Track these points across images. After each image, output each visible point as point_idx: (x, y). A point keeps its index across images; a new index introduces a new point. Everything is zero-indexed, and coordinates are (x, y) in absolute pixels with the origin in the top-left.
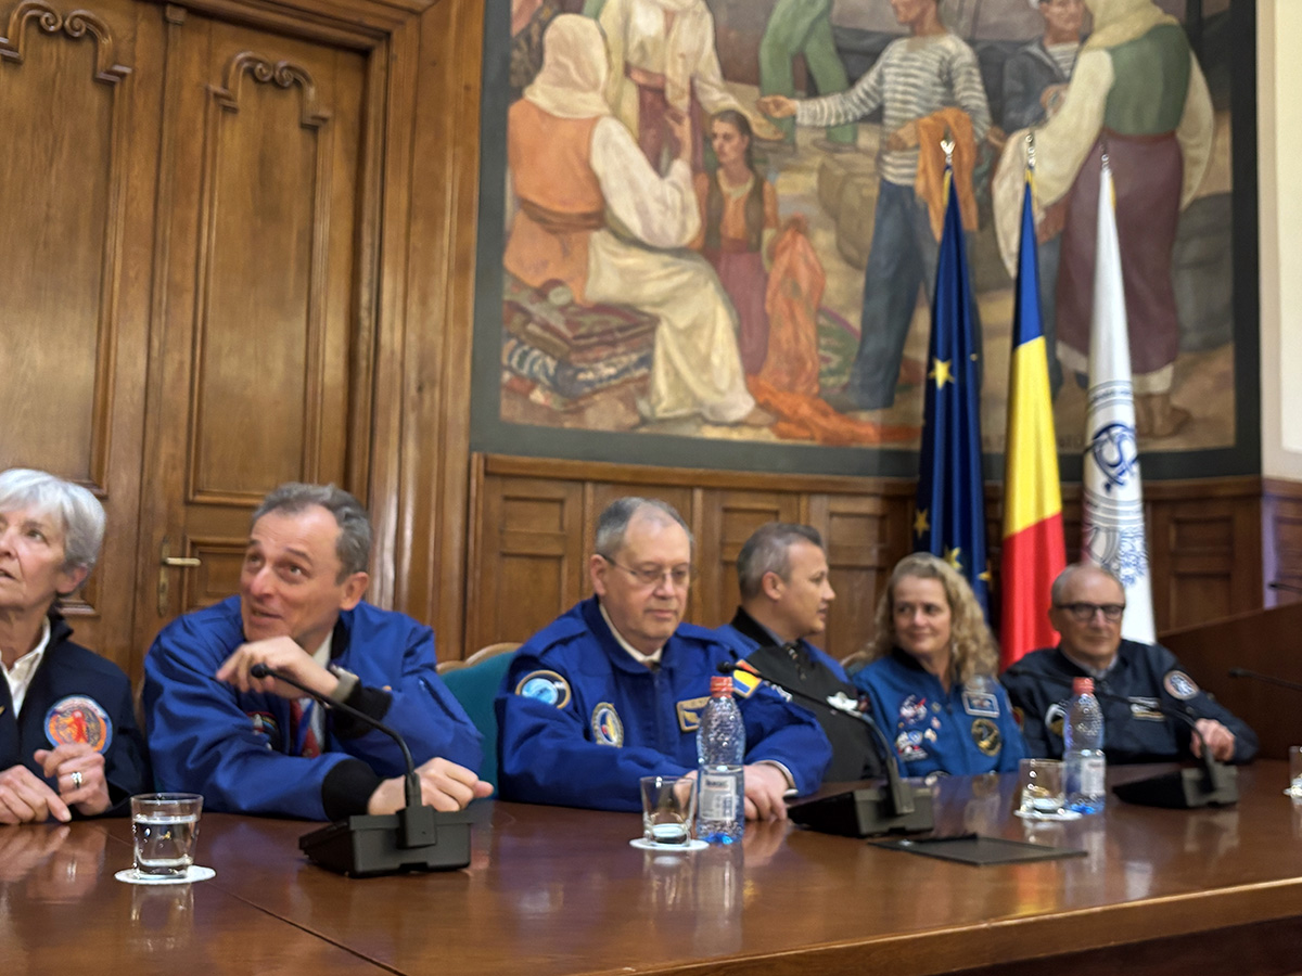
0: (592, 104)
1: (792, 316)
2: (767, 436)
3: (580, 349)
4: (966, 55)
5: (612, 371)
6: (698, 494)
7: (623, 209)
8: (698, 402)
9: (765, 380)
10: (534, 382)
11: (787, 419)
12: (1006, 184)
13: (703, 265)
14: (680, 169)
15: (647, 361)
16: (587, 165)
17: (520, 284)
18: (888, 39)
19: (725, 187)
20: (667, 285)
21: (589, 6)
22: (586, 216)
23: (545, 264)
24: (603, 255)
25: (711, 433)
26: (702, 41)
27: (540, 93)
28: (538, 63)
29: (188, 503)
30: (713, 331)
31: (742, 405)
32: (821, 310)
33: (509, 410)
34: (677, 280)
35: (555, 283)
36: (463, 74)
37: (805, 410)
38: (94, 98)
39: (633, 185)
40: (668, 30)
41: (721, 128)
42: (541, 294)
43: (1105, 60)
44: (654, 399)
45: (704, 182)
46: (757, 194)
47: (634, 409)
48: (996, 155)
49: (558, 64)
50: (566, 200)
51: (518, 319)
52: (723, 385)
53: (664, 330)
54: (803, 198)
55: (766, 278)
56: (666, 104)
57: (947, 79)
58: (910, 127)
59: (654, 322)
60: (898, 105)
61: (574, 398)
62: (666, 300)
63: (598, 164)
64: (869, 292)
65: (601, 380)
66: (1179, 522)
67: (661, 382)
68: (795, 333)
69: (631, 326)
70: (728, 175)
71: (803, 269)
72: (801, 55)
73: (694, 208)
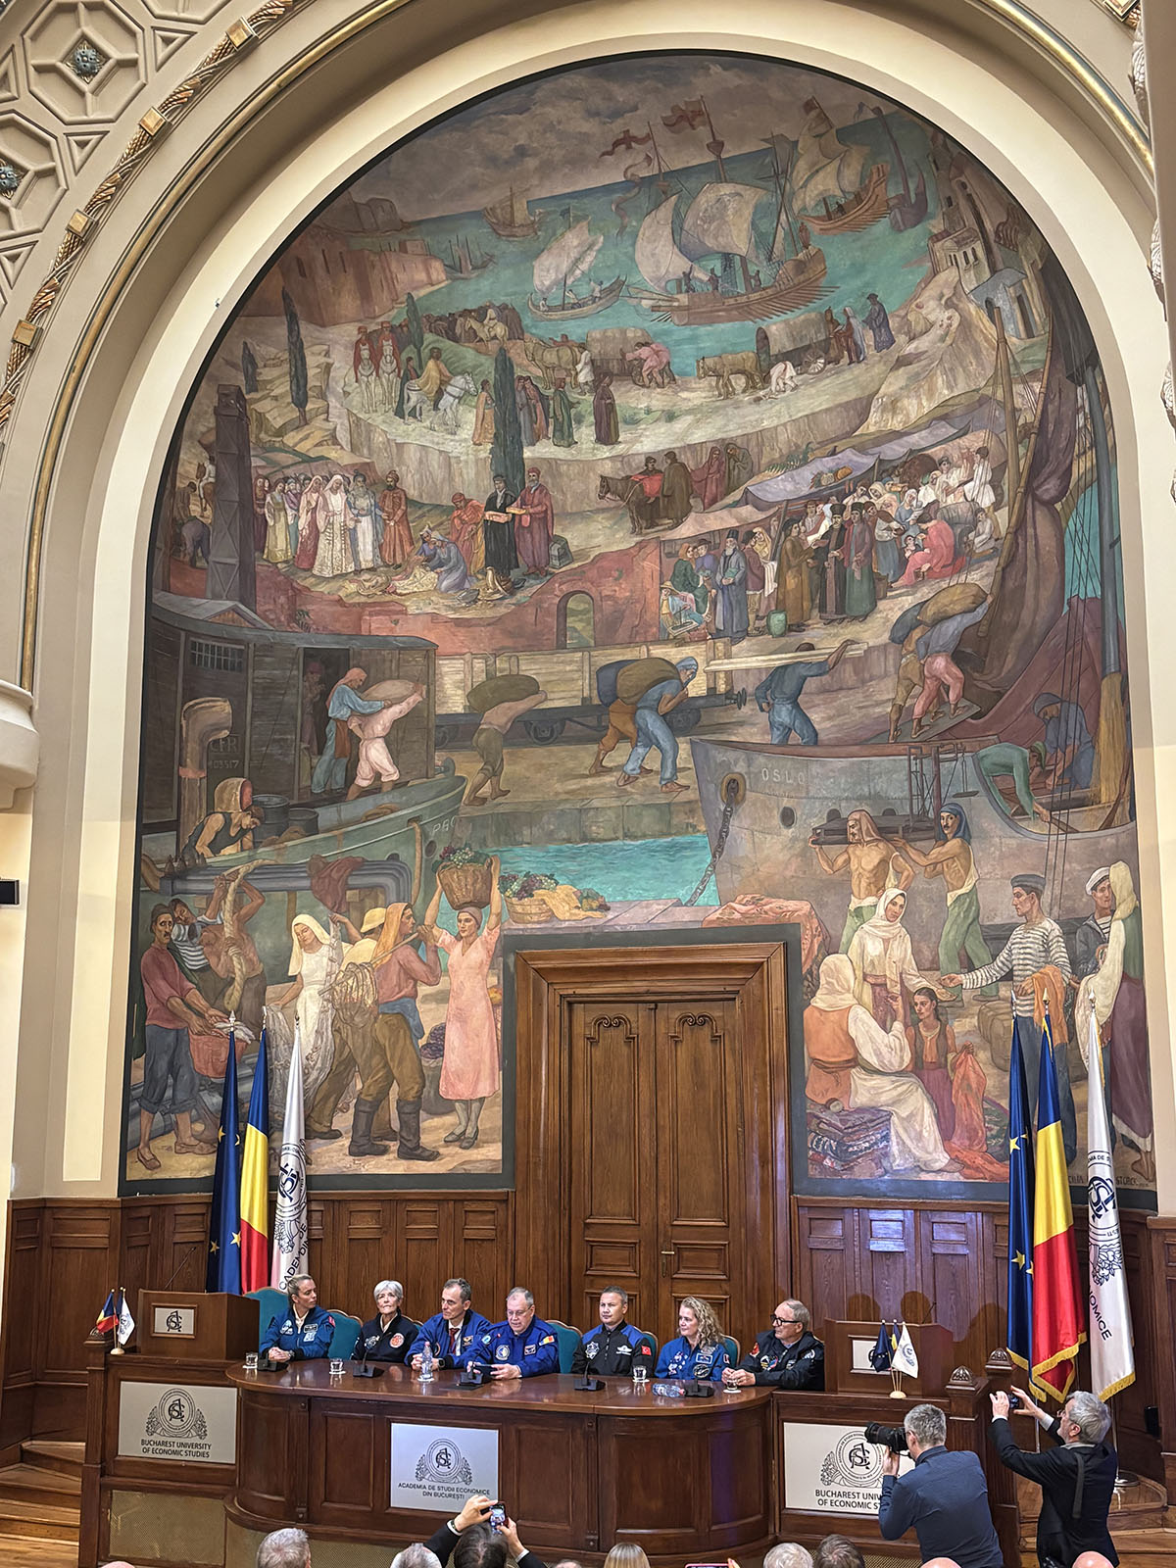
0: (848, 999)
1: (969, 1105)
2: (957, 1177)
3: (849, 1134)
4: (1057, 930)
5: (867, 1145)
7: (867, 1054)
8: (916, 1159)
9: (954, 1143)
10: (826, 1155)
11: (969, 1167)
12: (1082, 1012)
13: (914, 1079)
14: (898, 1026)
15: (886, 1138)
16: (847, 1033)
17: (814, 1103)
18: (1012, 927)
19: (923, 1033)
20: (895, 1093)
21: (842, 948)
22: (848, 1061)
23: (827, 1091)
24: (858, 1081)
25: (924, 1177)
26: (906, 951)
27: (820, 1001)
28: (816, 985)
29: (673, 1226)
30: (923, 1116)
31: (942, 1159)
32: (984, 1099)
33: (812, 1172)
34: (900, 1090)
35: (833, 1100)
37: (979, 1161)
39: (872, 1040)
40: (886, 950)
41: (919, 999)
42: (826, 1107)
43: (1122, 925)
44: (891, 1159)
45: (912, 1032)
46: (943, 1034)
48: (1076, 992)
49: (828, 983)
50: (835, 1055)
51: (815, 1122)
52: (931, 1148)
53: (894, 1118)
54: (970, 1033)
55: (951, 1082)
56: (888, 992)
57: (1046, 947)
58: (1029, 980)
59: (890, 1114)
60: (1021, 967)
61: (847, 1162)
62: (896, 1102)
63: (853, 1032)
65: (861, 1151)
67: (895, 1149)
68: (971, 1113)
69: (877, 1118)
70: (925, 1026)
71: (972, 1075)
72: (963, 946)
73: (907, 1048)
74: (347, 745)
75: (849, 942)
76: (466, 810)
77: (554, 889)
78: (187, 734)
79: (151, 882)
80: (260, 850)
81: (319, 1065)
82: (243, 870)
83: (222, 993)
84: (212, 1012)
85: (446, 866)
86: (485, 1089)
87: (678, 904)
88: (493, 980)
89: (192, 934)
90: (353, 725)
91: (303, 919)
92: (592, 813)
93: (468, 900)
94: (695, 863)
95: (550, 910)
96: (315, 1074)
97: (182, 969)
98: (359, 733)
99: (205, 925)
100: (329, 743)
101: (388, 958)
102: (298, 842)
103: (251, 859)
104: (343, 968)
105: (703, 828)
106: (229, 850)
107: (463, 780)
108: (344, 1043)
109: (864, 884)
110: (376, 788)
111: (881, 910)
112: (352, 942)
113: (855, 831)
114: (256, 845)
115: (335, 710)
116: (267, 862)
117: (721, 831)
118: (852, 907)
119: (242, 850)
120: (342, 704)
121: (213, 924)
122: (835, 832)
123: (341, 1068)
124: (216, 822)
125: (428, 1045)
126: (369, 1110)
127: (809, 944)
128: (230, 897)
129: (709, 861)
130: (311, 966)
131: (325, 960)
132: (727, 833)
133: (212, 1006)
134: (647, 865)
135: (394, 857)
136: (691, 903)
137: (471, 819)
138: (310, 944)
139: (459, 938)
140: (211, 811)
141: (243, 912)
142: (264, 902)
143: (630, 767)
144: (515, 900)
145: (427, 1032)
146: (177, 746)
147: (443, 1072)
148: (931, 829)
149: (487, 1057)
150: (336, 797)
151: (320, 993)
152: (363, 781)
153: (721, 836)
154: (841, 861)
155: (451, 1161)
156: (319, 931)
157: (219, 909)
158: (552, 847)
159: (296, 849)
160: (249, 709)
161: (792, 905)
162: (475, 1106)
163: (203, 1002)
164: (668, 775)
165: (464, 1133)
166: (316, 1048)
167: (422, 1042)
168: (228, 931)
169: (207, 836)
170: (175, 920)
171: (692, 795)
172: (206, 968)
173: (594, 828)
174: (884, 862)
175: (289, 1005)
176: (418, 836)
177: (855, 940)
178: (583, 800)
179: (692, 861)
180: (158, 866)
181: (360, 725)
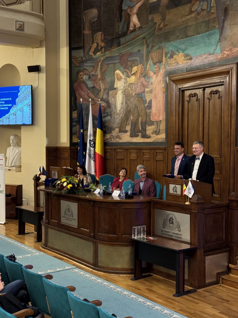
38: (196, 104)
74: (127, 18)
76: (157, 33)
77: (178, 54)
78: (85, 20)
79: (76, 64)
80: (106, 53)
81: (122, 113)
82: (102, 59)
83: (98, 94)
84: (96, 99)
85: (152, 52)
86: (161, 118)
87: (210, 54)
88: (163, 85)
89: (89, 78)
90: (129, 11)
91: (118, 72)
92: (189, 27)
93: (157, 61)
94: (215, 39)
95: (177, 62)
96: (121, 115)
97: (87, 87)
98: (130, 13)
99: (93, 75)
100: (123, 18)
101: (138, 81)
102: (115, 49)
103: (104, 55)
104: (127, 85)
105: (217, 27)
106: (99, 53)
107: (156, 23)
108: (128, 106)
110: (134, 30)
112: (129, 77)
114: (105, 51)
115: (124, 7)
116: (108, 56)
117: (222, 27)
119: (102, 53)
120: (126, 5)
121: (95, 75)
123: (128, 113)
124: (95, 45)
125: (148, 106)
126: (134, 125)
128: (99, 67)
129: (218, 38)
130: (119, 85)
131: (123, 83)
132: (224, 27)
133: (96, 97)
134: (202, 42)
135: (139, 51)
136: (213, 53)
137: (158, 36)
138: (119, 79)
139: (155, 73)
140: (93, 43)
141: (103, 71)
142: (108, 67)
143: (199, 9)
144: (168, 59)
145: (148, 102)
146: (82, 25)
147: (151, 113)
150: (124, 34)
151: (122, 92)
152: (131, 29)
153: (222, 28)
155: (154, 138)
156: (121, 74)
157: (97, 70)
158: (178, 41)
159: (115, 51)
160: (102, 10)
162: (159, 123)
163: (93, 96)
164: (209, 10)
165: (156, 130)
166: (121, 108)
167: (146, 105)
168: (99, 76)
169: (92, 50)
170: (85, 74)
171: (215, 16)
172: (94, 87)
173: (189, 33)
175: (114, 96)
176: (145, 43)
178: (186, 24)
179: (214, 39)
180: (78, 59)
181: (130, 11)
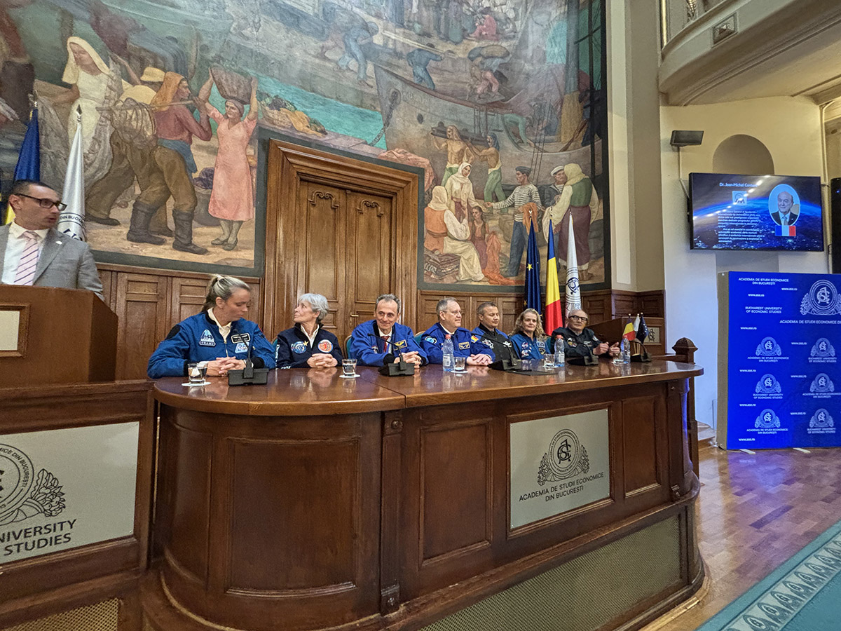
0: (444, 207)
1: (493, 255)
2: (487, 284)
3: (442, 265)
4: (535, 189)
5: (450, 270)
6: (471, 298)
7: (452, 231)
8: (470, 276)
9: (486, 270)
10: (432, 273)
11: (492, 279)
12: (546, 220)
13: (471, 243)
14: (465, 221)
15: (458, 267)
16: (443, 221)
17: (428, 250)
18: (516, 186)
19: (476, 225)
20: (462, 249)
21: (443, 184)
22: (443, 233)
23: (434, 245)
24: (447, 243)
25: (474, 283)
26: (470, 190)
27: (431, 205)
28: (431, 198)
29: (356, 303)
30: (474, 259)
31: (481, 276)
32: (500, 253)
33: (426, 280)
34: (465, 247)
35: (437, 249)
36: (413, 202)
37: (496, 277)
38: (332, 212)
39: (454, 226)
40: (462, 188)
41: (475, 210)
42: (433, 252)
43: (571, 187)
44: (460, 276)
45: (471, 223)
46: (484, 226)
47: (455, 278)
48: (543, 213)
49: (436, 198)
50: (438, 230)
51: (428, 258)
52: (476, 272)
53: (462, 259)
54: (495, 226)
55: (486, 246)
56: (462, 206)
57: (530, 196)
58: (521, 208)
59: (460, 257)
60: (518, 202)
61: (441, 276)
62: (462, 252)
63: (446, 222)
64: (511, 249)
65: (447, 272)
66: (590, 301)
67: (462, 272)
68: (494, 259)
69: (454, 259)
70: (477, 222)
71: (495, 243)
72: (494, 192)
73: (469, 230)
75: (446, 181)
77: (294, 111)
85: (217, 66)
86: (242, 216)
87: (366, 143)
91: (80, 42)
92: (318, 79)
95: (291, 123)
96: (91, 170)
101: (166, 108)
104: (123, 99)
105: (379, 110)
108: (123, 156)
109: (453, 158)
111: (460, 171)
113: (450, 134)
117: (388, 115)
118: (448, 167)
122: (441, 132)
123: (120, 173)
125: (200, 179)
127: (428, 178)
130: (86, 83)
132: (391, 116)
135: (173, 40)
136: (372, 145)
138: (88, 66)
139: (226, 117)
143: (341, 63)
144: (267, 108)
147: (212, 199)
148: (483, 141)
149: (245, 197)
153: (388, 117)
154: (443, 145)
155: (218, 256)
156: (97, 60)
161: (421, 159)
162: (235, 226)
164: (362, 76)
165: (227, 240)
167: (195, 175)
173: (319, 87)
174: (463, 150)
177: (449, 181)
